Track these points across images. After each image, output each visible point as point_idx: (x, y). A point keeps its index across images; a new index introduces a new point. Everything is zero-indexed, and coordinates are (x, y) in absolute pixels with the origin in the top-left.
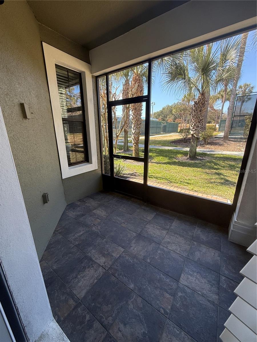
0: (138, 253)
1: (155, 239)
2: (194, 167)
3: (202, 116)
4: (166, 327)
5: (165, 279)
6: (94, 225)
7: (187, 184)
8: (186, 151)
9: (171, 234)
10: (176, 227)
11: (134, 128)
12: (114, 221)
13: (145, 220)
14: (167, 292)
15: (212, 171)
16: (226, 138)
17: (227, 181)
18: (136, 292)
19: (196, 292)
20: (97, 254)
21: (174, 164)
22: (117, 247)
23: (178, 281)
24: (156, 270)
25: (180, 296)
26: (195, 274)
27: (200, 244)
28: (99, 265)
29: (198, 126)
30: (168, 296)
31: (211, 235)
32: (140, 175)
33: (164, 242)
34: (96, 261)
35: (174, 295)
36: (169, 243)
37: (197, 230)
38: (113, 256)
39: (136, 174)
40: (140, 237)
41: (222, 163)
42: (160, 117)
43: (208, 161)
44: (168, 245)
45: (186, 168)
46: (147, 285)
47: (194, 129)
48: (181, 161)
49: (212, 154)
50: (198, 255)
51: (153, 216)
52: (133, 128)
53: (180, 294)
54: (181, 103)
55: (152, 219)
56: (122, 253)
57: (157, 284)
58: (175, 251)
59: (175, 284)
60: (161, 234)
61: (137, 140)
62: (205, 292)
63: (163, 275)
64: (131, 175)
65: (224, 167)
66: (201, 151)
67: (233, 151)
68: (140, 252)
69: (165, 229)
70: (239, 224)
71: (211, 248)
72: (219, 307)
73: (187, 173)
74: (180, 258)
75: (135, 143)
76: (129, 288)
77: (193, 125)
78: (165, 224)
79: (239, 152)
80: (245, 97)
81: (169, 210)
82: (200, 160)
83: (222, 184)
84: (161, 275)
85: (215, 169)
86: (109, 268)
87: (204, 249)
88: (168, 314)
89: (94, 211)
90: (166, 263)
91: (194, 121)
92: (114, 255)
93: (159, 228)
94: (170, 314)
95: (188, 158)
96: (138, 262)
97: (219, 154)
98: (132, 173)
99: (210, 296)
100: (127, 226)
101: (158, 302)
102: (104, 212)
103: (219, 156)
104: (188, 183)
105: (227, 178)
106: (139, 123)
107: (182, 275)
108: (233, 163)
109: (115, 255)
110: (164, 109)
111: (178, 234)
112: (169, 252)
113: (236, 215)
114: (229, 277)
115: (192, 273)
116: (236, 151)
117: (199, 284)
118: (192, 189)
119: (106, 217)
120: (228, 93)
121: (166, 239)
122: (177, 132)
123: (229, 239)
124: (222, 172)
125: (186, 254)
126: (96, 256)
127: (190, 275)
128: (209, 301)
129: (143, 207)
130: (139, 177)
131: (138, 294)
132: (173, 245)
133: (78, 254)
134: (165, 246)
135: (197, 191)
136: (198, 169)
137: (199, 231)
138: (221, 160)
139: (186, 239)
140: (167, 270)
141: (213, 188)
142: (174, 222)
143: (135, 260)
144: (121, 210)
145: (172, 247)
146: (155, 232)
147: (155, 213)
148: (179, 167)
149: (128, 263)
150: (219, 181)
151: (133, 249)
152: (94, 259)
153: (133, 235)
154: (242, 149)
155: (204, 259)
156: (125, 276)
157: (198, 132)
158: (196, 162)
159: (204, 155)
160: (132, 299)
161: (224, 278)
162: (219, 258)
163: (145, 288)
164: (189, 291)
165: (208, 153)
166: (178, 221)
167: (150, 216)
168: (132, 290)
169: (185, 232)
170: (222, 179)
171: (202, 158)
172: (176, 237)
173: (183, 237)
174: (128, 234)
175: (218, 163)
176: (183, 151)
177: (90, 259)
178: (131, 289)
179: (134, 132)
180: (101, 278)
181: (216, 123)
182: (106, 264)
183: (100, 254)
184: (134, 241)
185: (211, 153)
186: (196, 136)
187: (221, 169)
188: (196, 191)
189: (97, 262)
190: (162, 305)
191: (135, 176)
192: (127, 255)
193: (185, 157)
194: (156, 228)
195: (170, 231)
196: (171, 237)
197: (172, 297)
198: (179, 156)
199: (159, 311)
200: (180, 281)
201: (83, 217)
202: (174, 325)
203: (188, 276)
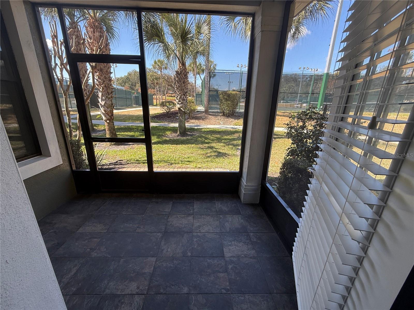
0: (174, 253)
1: (184, 229)
2: (187, 143)
3: (186, 88)
4: (233, 302)
5: (213, 262)
6: (91, 249)
7: (188, 163)
8: (174, 127)
9: (197, 217)
10: (199, 208)
11: (103, 98)
12: (122, 230)
13: (164, 213)
14: (220, 272)
15: (205, 145)
16: (206, 112)
17: (220, 153)
18: (192, 292)
19: (240, 257)
20: (120, 284)
21: (166, 143)
22: (145, 260)
23: (224, 257)
24: (201, 259)
25: (231, 269)
26: (233, 243)
27: (225, 216)
28: (132, 295)
29: (184, 99)
30: (222, 275)
31: (229, 204)
32: (129, 163)
33: (195, 228)
34: (123, 293)
35: (226, 271)
36: (199, 227)
37: (217, 204)
38: (145, 273)
39: (121, 162)
40: (167, 234)
41: (210, 137)
42: (127, 84)
43: (198, 136)
44: (200, 230)
45: (180, 145)
46: (199, 279)
47: (180, 102)
48: (172, 139)
49: (199, 129)
50: (227, 225)
51: (171, 206)
52: (100, 97)
53: (230, 267)
54: (151, 69)
55: (171, 210)
56: (155, 264)
57: (208, 271)
58: (209, 231)
59: (222, 261)
60: (188, 221)
61: (110, 114)
62: (246, 252)
63: (209, 260)
64: (115, 165)
65: (213, 140)
66: (188, 126)
67: (214, 125)
68: (175, 251)
69: (189, 215)
70: (248, 186)
71: (234, 215)
72: (258, 258)
73: (184, 151)
74: (215, 236)
75: (107, 120)
76: (184, 294)
77: (178, 98)
78: (188, 210)
79: (219, 125)
80: (211, 73)
81: (185, 194)
82: (191, 135)
83: (217, 156)
84: (208, 260)
85: (206, 144)
86: (148, 289)
87: (229, 218)
88: (229, 290)
89: (81, 230)
90: (207, 247)
91: (178, 93)
92: (146, 271)
93: (183, 216)
94: (231, 288)
95: (178, 135)
96: (180, 262)
97: (205, 128)
98: (115, 161)
99: (250, 253)
100: (145, 229)
101: (217, 286)
102: (99, 226)
103: (205, 130)
104: (189, 161)
105: (219, 150)
106: (110, 92)
107: (224, 249)
108: (218, 136)
109: (148, 270)
110: (129, 74)
111: (203, 215)
112: (204, 235)
113: (244, 180)
114: (254, 232)
115: (230, 243)
116: (217, 125)
117: (239, 249)
118: (196, 167)
119: (106, 231)
120: (198, 66)
121: (195, 224)
122: (153, 104)
123: (242, 202)
124: (213, 145)
125: (219, 230)
126: (120, 287)
127: (229, 246)
128: (251, 258)
129: (154, 200)
130: (128, 165)
131: (196, 293)
132: (204, 227)
133: (86, 303)
134: (198, 231)
135: (201, 168)
136: (192, 145)
137: (219, 204)
138: (209, 134)
139: (213, 216)
140: (210, 253)
141: (212, 162)
142: (195, 205)
143: (175, 262)
144: (125, 213)
145: (204, 229)
146: (180, 222)
147: (172, 202)
148: (172, 145)
149: (168, 270)
150: (213, 154)
151: (167, 252)
152: (119, 293)
153: (159, 236)
154: (221, 123)
155: (233, 226)
156: (173, 286)
157: (185, 105)
158: (188, 139)
159: (192, 130)
160: (192, 302)
161: (252, 234)
162: (243, 220)
163: (200, 282)
164: (235, 259)
165: (196, 128)
166: (198, 202)
167: (167, 207)
168: (188, 294)
169: (209, 210)
170: (215, 152)
171: (191, 134)
172: (204, 218)
173: (209, 215)
174: (151, 238)
175: (207, 137)
176: (170, 127)
177: (114, 296)
178: (186, 294)
179: (103, 103)
180: (143, 307)
181: (192, 97)
182: (141, 287)
183: (125, 282)
184: (163, 243)
185: (198, 127)
186: (183, 110)
187: (211, 142)
188: (199, 168)
189: (127, 293)
190: (221, 287)
191: (122, 164)
192: (163, 262)
193: (174, 134)
194: (180, 218)
195: (195, 215)
196: (199, 220)
197: (226, 274)
198: (168, 133)
199: (222, 294)
200: (225, 256)
201: (63, 247)
202: (238, 295)
203: (228, 247)
